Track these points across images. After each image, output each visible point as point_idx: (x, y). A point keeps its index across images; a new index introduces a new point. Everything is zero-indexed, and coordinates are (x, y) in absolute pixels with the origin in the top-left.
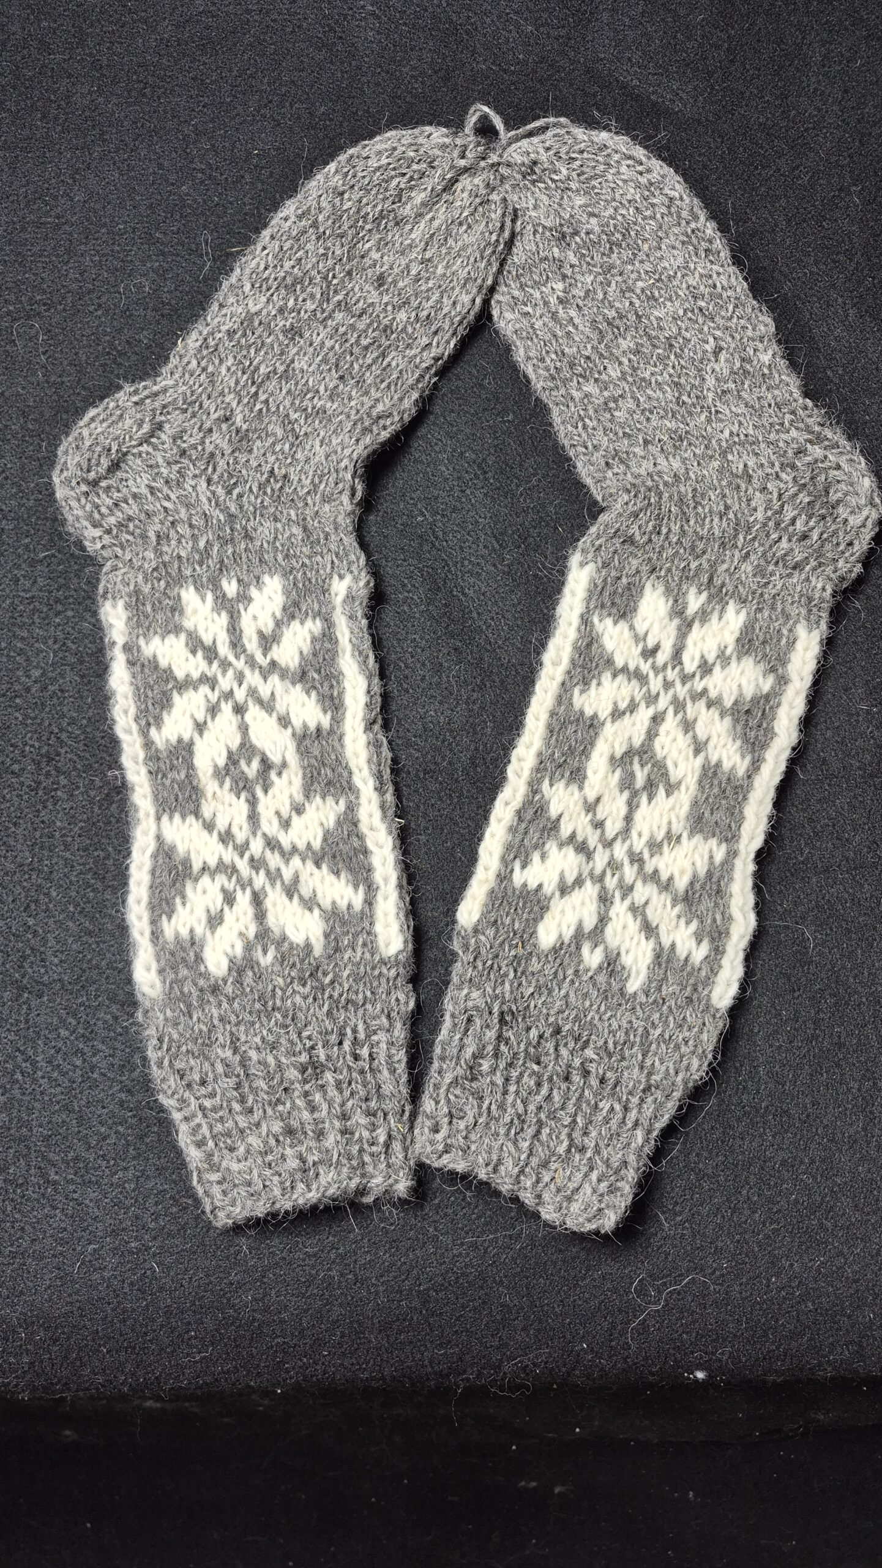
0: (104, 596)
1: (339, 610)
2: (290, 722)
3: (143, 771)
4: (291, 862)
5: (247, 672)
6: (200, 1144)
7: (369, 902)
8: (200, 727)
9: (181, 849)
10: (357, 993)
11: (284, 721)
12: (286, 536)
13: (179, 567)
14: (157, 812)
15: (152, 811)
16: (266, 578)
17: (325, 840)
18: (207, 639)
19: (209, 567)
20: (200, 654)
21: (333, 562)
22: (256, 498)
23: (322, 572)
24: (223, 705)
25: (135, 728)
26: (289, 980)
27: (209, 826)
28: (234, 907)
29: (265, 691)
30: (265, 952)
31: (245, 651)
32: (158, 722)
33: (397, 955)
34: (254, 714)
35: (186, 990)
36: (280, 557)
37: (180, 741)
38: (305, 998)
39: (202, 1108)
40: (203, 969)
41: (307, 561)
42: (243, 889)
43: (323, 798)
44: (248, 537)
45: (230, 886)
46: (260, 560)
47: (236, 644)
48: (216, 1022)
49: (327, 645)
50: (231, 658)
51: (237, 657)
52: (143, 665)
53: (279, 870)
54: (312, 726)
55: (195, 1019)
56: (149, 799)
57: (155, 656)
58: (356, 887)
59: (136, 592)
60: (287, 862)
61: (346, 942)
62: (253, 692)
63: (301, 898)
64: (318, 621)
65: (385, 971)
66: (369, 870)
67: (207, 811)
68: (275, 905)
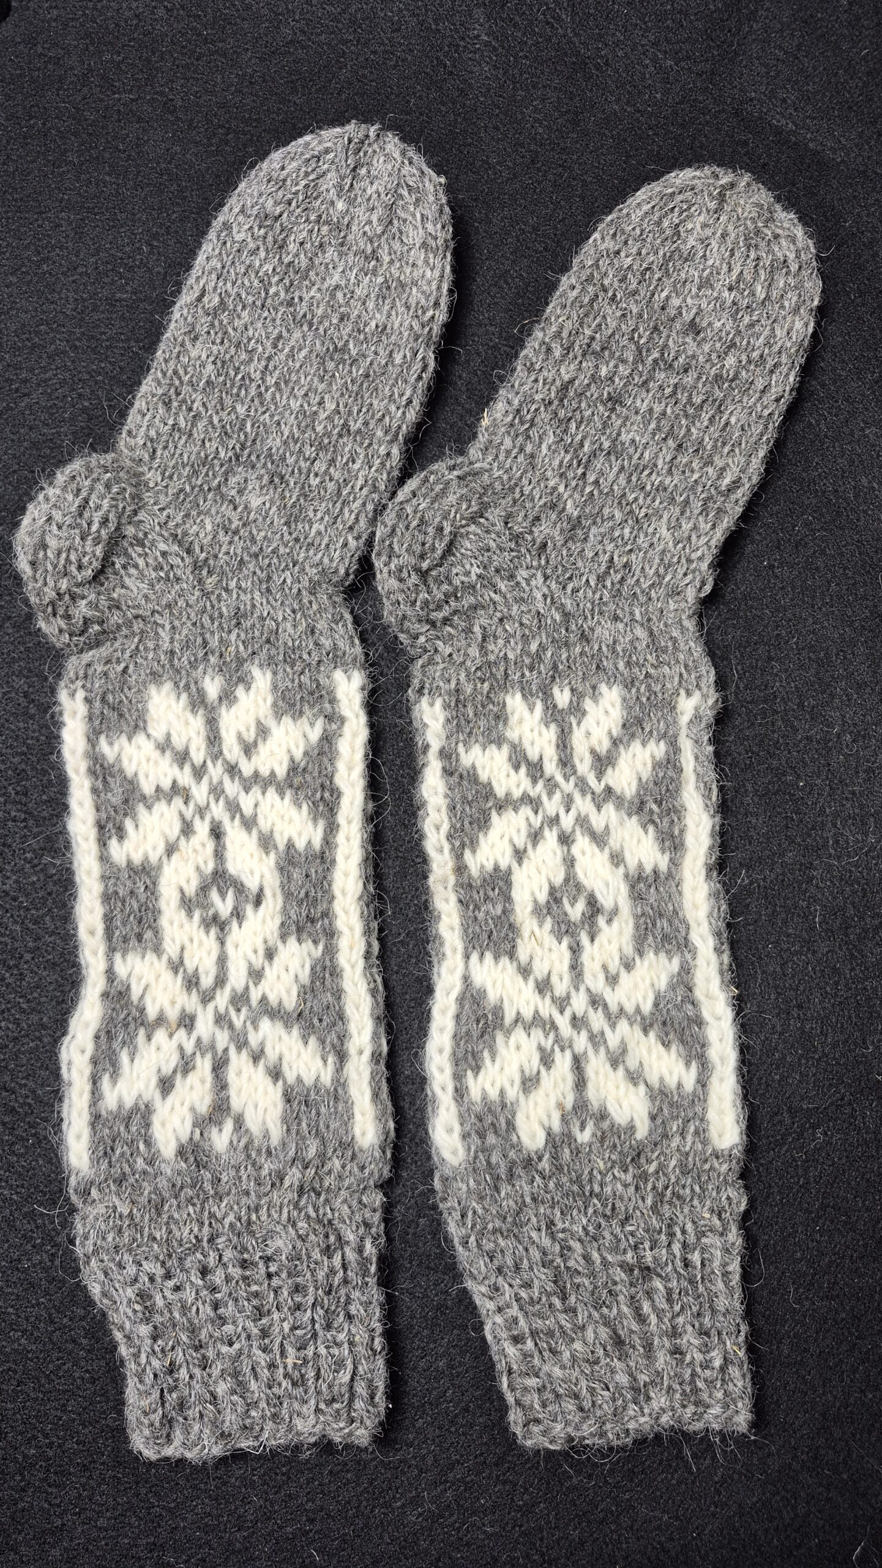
0: (420, 691)
1: (684, 732)
2: (623, 860)
3: (453, 898)
4: (618, 1027)
5: (577, 796)
6: (517, 1340)
7: (703, 1083)
8: (519, 855)
9: (492, 996)
10: (684, 1187)
11: (617, 859)
12: (627, 639)
13: (506, 670)
14: (466, 948)
15: (460, 946)
16: (603, 688)
17: (656, 1005)
18: (533, 754)
19: (540, 673)
20: (523, 770)
21: (681, 675)
22: (594, 593)
23: (668, 685)
24: (547, 832)
25: (447, 847)
26: (609, 1165)
27: (525, 971)
28: (552, 1070)
29: (598, 821)
30: (583, 1127)
31: (575, 773)
32: (474, 845)
33: (731, 1149)
34: (582, 844)
35: (494, 1160)
36: (621, 665)
37: (497, 868)
38: (626, 1186)
39: (518, 1299)
40: (515, 1139)
41: (652, 671)
42: (562, 1050)
43: (656, 954)
44: (584, 638)
45: (548, 1044)
46: (598, 667)
47: (566, 762)
48: (528, 1200)
49: (670, 773)
50: (559, 778)
51: (566, 778)
52: (461, 776)
53: (603, 1033)
54: (648, 869)
55: (503, 1194)
56: (457, 932)
57: (474, 767)
58: (688, 1064)
59: (457, 691)
60: (613, 1026)
61: (675, 1128)
62: (583, 822)
63: (627, 1070)
64: (662, 744)
65: (716, 1165)
66: (703, 1046)
67: (523, 954)
68: (597, 1073)
